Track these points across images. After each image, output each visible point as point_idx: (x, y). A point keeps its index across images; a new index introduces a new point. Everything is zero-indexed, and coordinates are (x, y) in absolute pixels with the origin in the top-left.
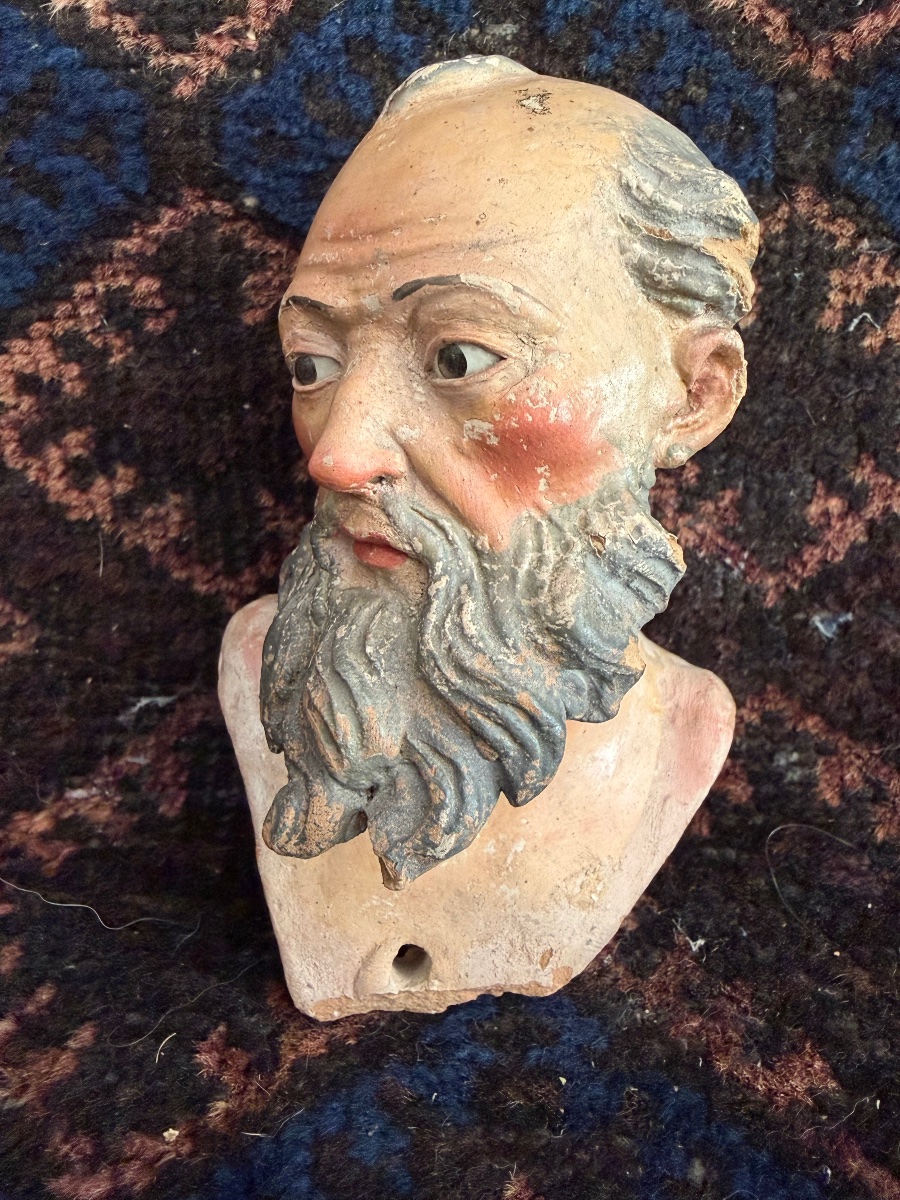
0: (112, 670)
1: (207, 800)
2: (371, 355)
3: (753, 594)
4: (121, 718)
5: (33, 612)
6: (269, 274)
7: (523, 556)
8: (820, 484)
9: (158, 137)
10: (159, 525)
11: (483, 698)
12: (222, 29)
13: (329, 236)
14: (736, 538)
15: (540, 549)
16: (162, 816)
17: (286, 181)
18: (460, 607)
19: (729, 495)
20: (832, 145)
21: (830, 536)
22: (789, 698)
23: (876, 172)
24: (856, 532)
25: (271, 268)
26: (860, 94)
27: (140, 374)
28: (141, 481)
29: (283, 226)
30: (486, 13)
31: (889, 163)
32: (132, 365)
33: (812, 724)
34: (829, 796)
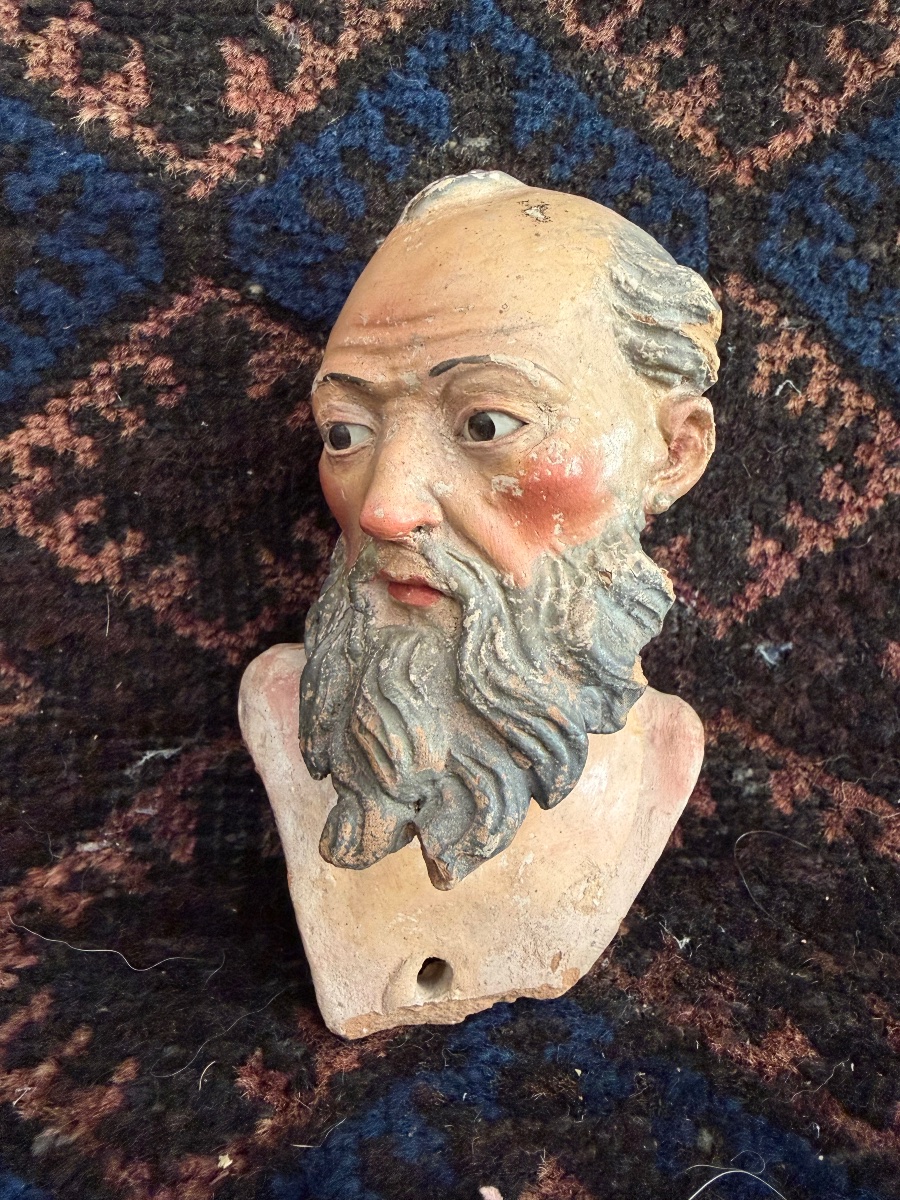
0: (116, 726)
1: (216, 845)
2: (409, 423)
3: (705, 629)
4: (127, 772)
5: (37, 674)
6: (271, 353)
7: (544, 591)
8: (756, 528)
9: (174, 232)
10: (164, 585)
11: (518, 713)
12: (232, 139)
13: (365, 322)
14: (687, 579)
15: (558, 584)
16: (174, 862)
17: (287, 271)
18: (493, 637)
19: (679, 543)
20: (755, 240)
21: (767, 574)
22: (741, 720)
23: (792, 263)
24: (789, 570)
25: (274, 348)
26: (777, 198)
27: (151, 445)
28: (148, 545)
29: (287, 310)
30: (463, 128)
31: (802, 255)
32: (142, 437)
33: (763, 743)
34: (782, 805)
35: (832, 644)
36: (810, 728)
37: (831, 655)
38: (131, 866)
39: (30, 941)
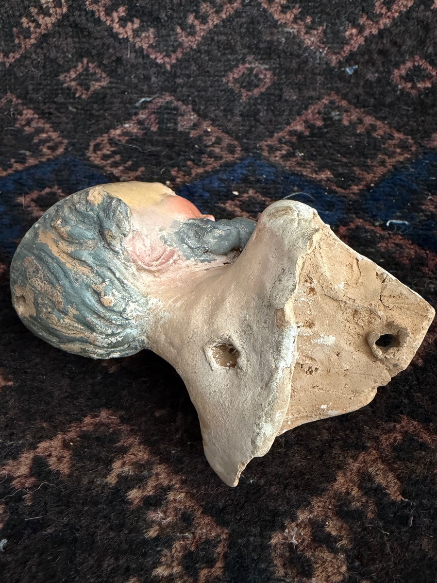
1: (164, 127)
3: (328, 62)
4: (137, 105)
5: (108, 72)
8: (350, 24)
10: (147, 39)
14: (323, 43)
16: (152, 131)
19: (321, 28)
21: (353, 42)
22: (338, 95)
24: (361, 40)
28: (141, 24)
33: (344, 103)
34: (346, 123)
35: (373, 70)
36: (362, 98)
37: (373, 73)
38: (139, 131)
39: (113, 145)
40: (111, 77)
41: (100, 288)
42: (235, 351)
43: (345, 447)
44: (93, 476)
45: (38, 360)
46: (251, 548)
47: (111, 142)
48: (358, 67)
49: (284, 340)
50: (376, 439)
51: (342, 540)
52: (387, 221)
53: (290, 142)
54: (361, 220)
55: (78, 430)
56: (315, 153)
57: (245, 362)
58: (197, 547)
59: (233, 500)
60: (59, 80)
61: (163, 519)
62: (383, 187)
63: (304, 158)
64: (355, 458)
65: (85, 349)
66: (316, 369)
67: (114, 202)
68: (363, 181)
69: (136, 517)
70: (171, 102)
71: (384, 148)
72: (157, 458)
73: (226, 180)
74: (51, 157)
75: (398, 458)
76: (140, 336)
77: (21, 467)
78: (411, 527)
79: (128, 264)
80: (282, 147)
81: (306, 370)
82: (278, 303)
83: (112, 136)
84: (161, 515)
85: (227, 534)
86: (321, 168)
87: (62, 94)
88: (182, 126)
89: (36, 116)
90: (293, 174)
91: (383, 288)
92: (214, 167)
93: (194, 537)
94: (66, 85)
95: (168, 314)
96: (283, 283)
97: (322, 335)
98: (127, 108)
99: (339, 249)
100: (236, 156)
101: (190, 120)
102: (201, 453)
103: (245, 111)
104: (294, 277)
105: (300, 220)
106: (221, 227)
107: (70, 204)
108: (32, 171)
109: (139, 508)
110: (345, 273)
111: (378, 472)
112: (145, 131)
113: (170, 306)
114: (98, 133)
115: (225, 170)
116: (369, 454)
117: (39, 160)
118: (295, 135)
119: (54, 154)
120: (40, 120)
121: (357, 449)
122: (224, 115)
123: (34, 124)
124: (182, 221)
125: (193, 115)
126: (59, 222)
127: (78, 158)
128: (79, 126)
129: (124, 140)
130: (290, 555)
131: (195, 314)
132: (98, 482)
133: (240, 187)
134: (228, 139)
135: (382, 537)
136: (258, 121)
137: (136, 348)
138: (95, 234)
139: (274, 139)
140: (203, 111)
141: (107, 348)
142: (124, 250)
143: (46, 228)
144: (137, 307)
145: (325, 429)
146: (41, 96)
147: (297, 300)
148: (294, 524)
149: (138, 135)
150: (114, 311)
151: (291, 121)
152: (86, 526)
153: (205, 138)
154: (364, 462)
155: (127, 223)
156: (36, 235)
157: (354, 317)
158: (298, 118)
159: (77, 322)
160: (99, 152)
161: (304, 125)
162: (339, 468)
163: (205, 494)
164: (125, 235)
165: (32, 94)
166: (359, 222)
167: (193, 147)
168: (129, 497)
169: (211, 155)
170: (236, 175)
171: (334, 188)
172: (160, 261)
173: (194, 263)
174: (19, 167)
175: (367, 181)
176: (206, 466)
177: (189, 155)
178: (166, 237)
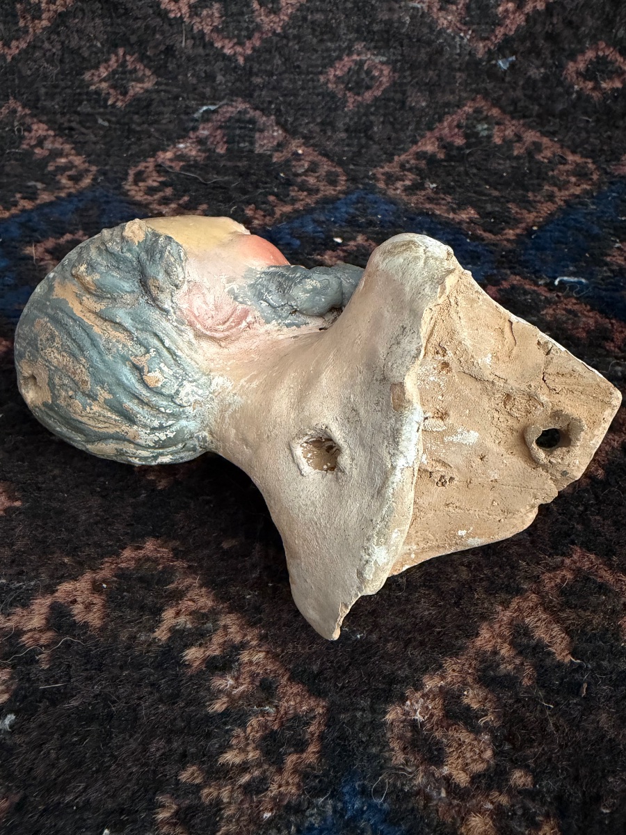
1: (236, 147)
3: (473, 52)
4: (196, 116)
5: (153, 69)
10: (209, 19)
14: (465, 24)
16: (218, 153)
21: (508, 22)
22: (486, 101)
24: (520, 19)
33: (495, 112)
34: (498, 141)
35: (538, 63)
36: (521, 104)
37: (538, 68)
38: (200, 154)
39: (162, 174)
40: (159, 76)
41: (143, 362)
42: (334, 449)
43: (492, 591)
44: (135, 630)
45: (56, 472)
46: (357, 726)
47: (160, 168)
48: (517, 58)
49: (404, 428)
50: (536, 579)
51: (486, 715)
52: (556, 278)
53: (417, 168)
54: (518, 278)
55: (113, 567)
56: (452, 184)
57: (349, 461)
58: (282, 724)
59: (332, 662)
60: (83, 80)
61: (233, 687)
62: (551, 231)
63: (436, 191)
64: (506, 604)
65: (122, 450)
66: (452, 479)
67: (161, 240)
68: (522, 223)
69: (196, 684)
70: (245, 112)
71: (553, 177)
72: (226, 605)
73: (323, 222)
74: (72, 190)
75: (567, 604)
76: (200, 431)
77: (34, 618)
78: (584, 698)
79: (183, 328)
80: (405, 175)
81: (436, 480)
82: (395, 375)
83: (160, 161)
84: (231, 682)
85: (323, 707)
86: (461, 206)
87: (89, 101)
88: (262, 146)
89: (51, 133)
90: (421, 213)
91: (548, 363)
92: (308, 204)
93: (278, 712)
94: (93, 87)
95: (240, 399)
96: (402, 346)
97: (459, 430)
98: (181, 120)
99: (485, 307)
100: (338, 188)
101: (273, 137)
102: (288, 598)
103: (351, 123)
104: (419, 338)
105: (427, 258)
106: (315, 276)
107: (98, 244)
108: (46, 210)
109: (200, 673)
110: (493, 341)
111: (538, 624)
112: (207, 154)
113: (242, 386)
114: (139, 157)
115: (324, 208)
116: (525, 600)
117: (55, 194)
118: (425, 158)
119: (77, 187)
120: (57, 138)
121: (508, 592)
122: (321, 131)
123: (48, 145)
124: (259, 269)
125: (277, 131)
126: (83, 268)
127: (111, 191)
128: (112, 147)
129: (177, 166)
130: (413, 736)
131: (277, 397)
132: (143, 638)
133: (344, 232)
134: (328, 165)
135: (542, 712)
136: (370, 138)
137: (194, 449)
138: (134, 285)
139: (395, 164)
140: (291, 124)
141: (154, 447)
142: (177, 308)
143: (65, 278)
144: (195, 389)
145: (463, 565)
146: (58, 104)
147: (424, 381)
148: (418, 694)
149: (198, 159)
150: (162, 394)
151: (418, 138)
152: (125, 697)
153: (294, 163)
154: (519, 610)
155: (180, 269)
156: (51, 288)
157: (505, 404)
158: (428, 134)
159: (110, 411)
160: (141, 184)
161: (437, 143)
162: (483, 618)
163: (293, 654)
164: (176, 286)
165: (45, 100)
166: (516, 280)
167: (277, 177)
168: (186, 658)
169: (303, 187)
170: (338, 215)
171: (479, 232)
172: (228, 324)
173: (276, 328)
174: (28, 205)
175: (527, 223)
176: (295, 616)
177: (271, 187)
178: (236, 291)
